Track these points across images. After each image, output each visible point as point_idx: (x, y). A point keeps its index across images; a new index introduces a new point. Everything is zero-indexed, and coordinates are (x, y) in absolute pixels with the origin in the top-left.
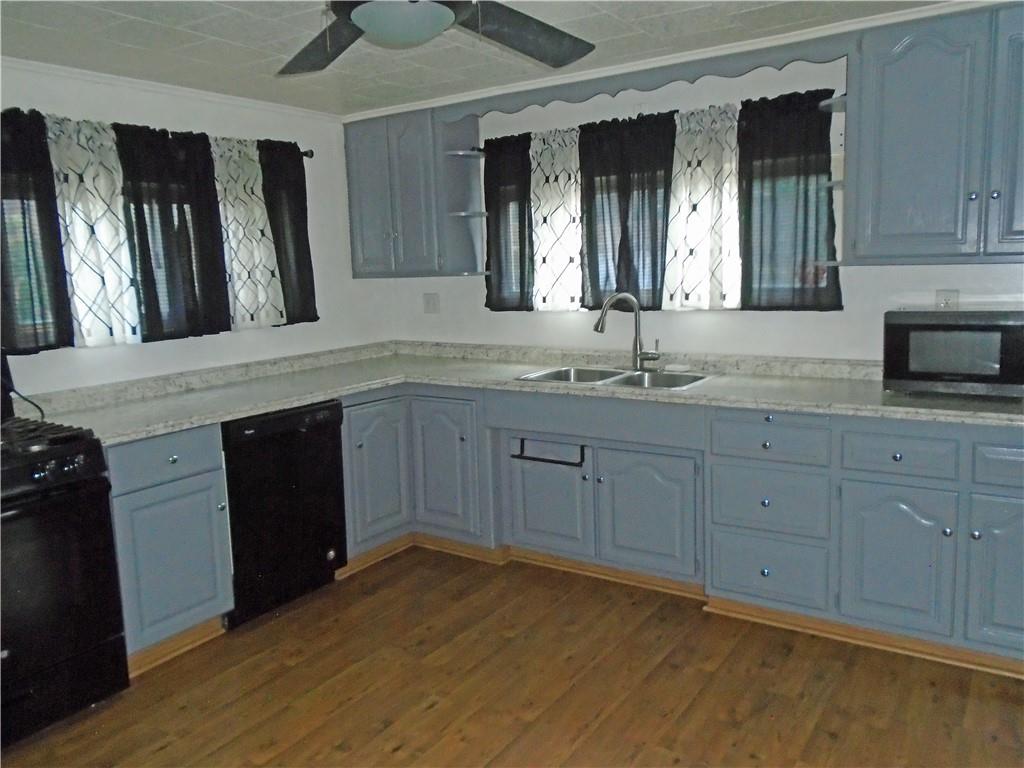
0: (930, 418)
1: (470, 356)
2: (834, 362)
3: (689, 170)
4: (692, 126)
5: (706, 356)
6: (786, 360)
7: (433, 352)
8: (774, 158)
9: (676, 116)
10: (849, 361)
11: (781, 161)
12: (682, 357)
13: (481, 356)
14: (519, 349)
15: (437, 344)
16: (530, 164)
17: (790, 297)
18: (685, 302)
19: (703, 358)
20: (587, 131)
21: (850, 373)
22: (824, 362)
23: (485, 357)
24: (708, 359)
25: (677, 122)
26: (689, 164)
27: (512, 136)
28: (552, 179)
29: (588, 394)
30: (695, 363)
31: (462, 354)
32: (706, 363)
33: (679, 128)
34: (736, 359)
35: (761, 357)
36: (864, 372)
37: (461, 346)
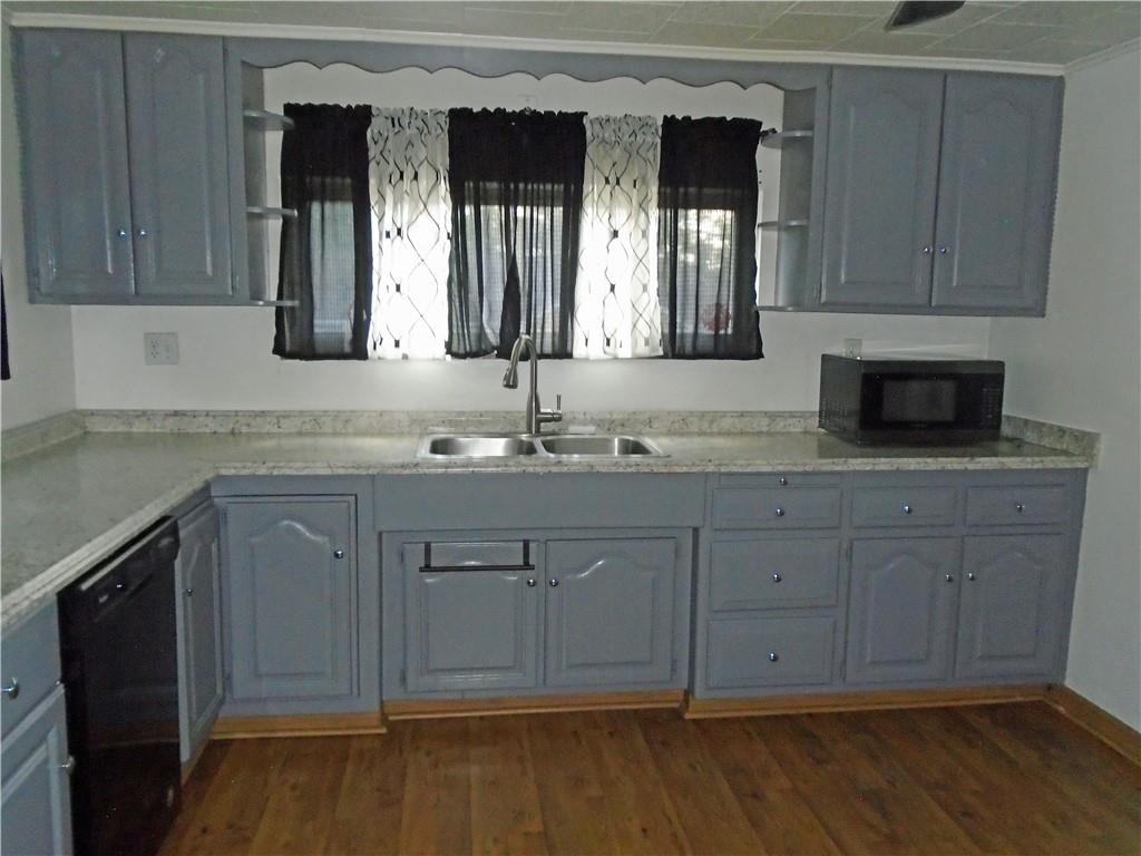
0: (939, 467)
1: (244, 430)
2: (751, 414)
3: (608, 188)
4: (606, 135)
5: (611, 413)
6: (703, 415)
7: (171, 425)
8: (701, 186)
9: (585, 121)
10: (766, 413)
11: (706, 191)
12: (582, 416)
13: (267, 428)
14: (337, 415)
15: (176, 413)
16: (367, 150)
17: (712, 344)
18: (607, 348)
19: (608, 416)
20: (459, 117)
21: (769, 425)
22: (742, 415)
23: (276, 430)
24: (615, 416)
25: (588, 126)
26: (607, 181)
27: (337, 107)
28: (409, 174)
29: (555, 469)
30: (599, 423)
31: (231, 426)
32: (613, 422)
33: (589, 134)
34: (647, 416)
35: (674, 412)
36: (782, 424)
37: (226, 414)
